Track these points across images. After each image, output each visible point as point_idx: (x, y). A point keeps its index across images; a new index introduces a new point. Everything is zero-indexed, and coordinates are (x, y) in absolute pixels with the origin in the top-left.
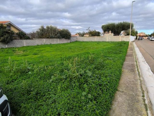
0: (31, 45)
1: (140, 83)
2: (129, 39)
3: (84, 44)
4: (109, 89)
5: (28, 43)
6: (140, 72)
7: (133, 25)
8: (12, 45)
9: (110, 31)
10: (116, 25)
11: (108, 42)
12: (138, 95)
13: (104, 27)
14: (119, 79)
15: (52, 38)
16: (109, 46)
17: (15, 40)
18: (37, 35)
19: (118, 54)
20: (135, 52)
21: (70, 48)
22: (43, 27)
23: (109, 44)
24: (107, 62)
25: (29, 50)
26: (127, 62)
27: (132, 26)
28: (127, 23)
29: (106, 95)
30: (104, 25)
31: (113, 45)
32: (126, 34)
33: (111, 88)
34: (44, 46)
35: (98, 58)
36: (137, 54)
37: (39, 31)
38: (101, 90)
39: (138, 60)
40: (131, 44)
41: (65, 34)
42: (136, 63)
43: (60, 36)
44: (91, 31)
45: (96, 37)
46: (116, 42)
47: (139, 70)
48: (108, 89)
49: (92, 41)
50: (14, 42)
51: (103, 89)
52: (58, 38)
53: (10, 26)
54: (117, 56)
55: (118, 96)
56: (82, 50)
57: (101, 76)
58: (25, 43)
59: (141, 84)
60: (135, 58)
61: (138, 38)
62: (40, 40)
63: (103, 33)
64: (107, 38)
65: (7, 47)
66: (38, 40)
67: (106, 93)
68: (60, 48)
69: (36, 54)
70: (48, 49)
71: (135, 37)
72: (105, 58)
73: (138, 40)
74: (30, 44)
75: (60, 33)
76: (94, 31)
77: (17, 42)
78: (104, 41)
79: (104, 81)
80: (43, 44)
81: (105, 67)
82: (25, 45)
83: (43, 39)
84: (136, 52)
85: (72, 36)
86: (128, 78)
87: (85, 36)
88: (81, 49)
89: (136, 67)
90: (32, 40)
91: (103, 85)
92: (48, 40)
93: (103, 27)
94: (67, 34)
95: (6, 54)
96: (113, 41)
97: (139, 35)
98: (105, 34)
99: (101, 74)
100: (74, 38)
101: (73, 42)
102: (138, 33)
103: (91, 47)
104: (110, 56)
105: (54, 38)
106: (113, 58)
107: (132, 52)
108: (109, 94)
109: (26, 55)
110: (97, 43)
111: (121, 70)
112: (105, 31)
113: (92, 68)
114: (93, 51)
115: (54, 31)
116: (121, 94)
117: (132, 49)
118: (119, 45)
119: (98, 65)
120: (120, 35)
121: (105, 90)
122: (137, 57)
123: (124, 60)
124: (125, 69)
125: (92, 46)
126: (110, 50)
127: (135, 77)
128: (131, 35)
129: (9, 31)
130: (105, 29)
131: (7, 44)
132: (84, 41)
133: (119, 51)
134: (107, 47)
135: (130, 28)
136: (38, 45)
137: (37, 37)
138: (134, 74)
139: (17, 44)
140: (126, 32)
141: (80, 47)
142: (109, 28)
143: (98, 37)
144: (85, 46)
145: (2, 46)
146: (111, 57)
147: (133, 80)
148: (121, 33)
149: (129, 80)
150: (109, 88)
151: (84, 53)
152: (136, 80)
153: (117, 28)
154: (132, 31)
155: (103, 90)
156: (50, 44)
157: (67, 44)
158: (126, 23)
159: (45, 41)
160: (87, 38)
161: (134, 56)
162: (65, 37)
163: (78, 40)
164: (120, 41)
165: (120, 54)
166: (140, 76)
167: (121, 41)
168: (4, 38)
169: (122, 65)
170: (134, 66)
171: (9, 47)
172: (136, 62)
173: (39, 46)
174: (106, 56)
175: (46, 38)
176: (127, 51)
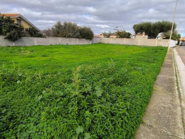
0: (43, 45)
1: (180, 113)
2: (168, 44)
3: (108, 46)
4: (126, 123)
5: (40, 42)
6: (181, 92)
7: (176, 25)
8: (20, 43)
9: (144, 33)
10: (152, 25)
11: (140, 46)
12: (176, 137)
13: (136, 27)
14: (147, 103)
15: (69, 37)
16: (140, 52)
17: (24, 38)
18: (52, 33)
19: (151, 63)
20: (175, 62)
21: (89, 51)
22: (59, 23)
23: (140, 48)
24: (133, 73)
25: (39, 50)
26: (162, 76)
27: (174, 27)
28: (168, 23)
29: (120, 133)
30: (137, 24)
31: (146, 51)
32: (164, 38)
33: (130, 120)
34: (58, 47)
35: (122, 66)
36: (177, 64)
37: (55, 28)
38: (113, 123)
39: (178, 73)
40: (171, 51)
41: (86, 34)
42: (176, 78)
43: (79, 35)
44: (120, 31)
45: (125, 39)
46: (150, 46)
47: (181, 90)
48: (124, 123)
49: (119, 44)
50: (23, 40)
51: (117, 122)
52: (78, 37)
53: (20, 20)
54: (148, 66)
55: (142, 135)
56: (105, 54)
57: (118, 97)
58: (36, 41)
59: (182, 115)
60: (175, 70)
61: (180, 44)
62: (54, 39)
63: (134, 34)
64: (139, 41)
65: (14, 45)
66: (53, 39)
67: (121, 129)
68: (78, 50)
69: (44, 56)
70: (62, 50)
71: (177, 42)
72: (132, 68)
73: (181, 46)
74: (42, 43)
75: (80, 32)
76: (123, 32)
77: (26, 40)
78: (134, 45)
79: (120, 107)
80: (58, 44)
81: (128, 82)
82: (36, 44)
83: (58, 38)
84: (177, 61)
85: (94, 36)
86: (161, 101)
87: (111, 37)
88: (104, 52)
89: (176, 84)
90: (45, 38)
91: (118, 115)
92: (64, 39)
93: (134, 27)
94: (88, 34)
95: (9, 54)
96: (146, 45)
97: (183, 39)
98: (137, 36)
99: (118, 93)
100: (98, 38)
101: (95, 44)
102: (181, 37)
103: (117, 51)
104: (140, 64)
105: (72, 37)
106: (143, 68)
107: (171, 61)
108: (125, 133)
109: (32, 57)
110: (125, 47)
111: (152, 88)
112: (137, 32)
113: (108, 82)
114: (118, 57)
115: (72, 28)
116: (148, 130)
117: (171, 57)
118: (153, 51)
119: (118, 77)
120: (156, 38)
121: (120, 124)
122: (177, 69)
123: (158, 72)
124: (158, 86)
125: (119, 50)
126: (140, 57)
127: (172, 100)
128: (172, 39)
129: (18, 26)
130: (137, 29)
131: (14, 41)
132: (109, 44)
133: (153, 59)
134: (138, 52)
135: (171, 30)
136: (51, 45)
137: (51, 35)
138: (171, 95)
139: (26, 42)
140: (164, 35)
141: (103, 51)
142: (143, 28)
143: (128, 39)
144: (110, 50)
145: (8, 44)
146: (140, 66)
147: (170, 105)
148: (158, 36)
149: (162, 104)
150: (127, 121)
151: (105, 58)
152: (175, 107)
153: (153, 29)
154: (173, 34)
155: (115, 123)
156: (66, 44)
157: (87, 45)
158: (166, 23)
159: (60, 41)
160: (114, 40)
161: (174, 67)
162: (86, 37)
163: (102, 42)
164: (156, 45)
165: (154, 62)
166: (181, 101)
167: (158, 46)
168: (10, 34)
169: (155, 79)
170: (173, 83)
171: (16, 45)
172: (176, 76)
173: (51, 47)
174: (134, 64)
175: (63, 37)
176: (164, 59)
